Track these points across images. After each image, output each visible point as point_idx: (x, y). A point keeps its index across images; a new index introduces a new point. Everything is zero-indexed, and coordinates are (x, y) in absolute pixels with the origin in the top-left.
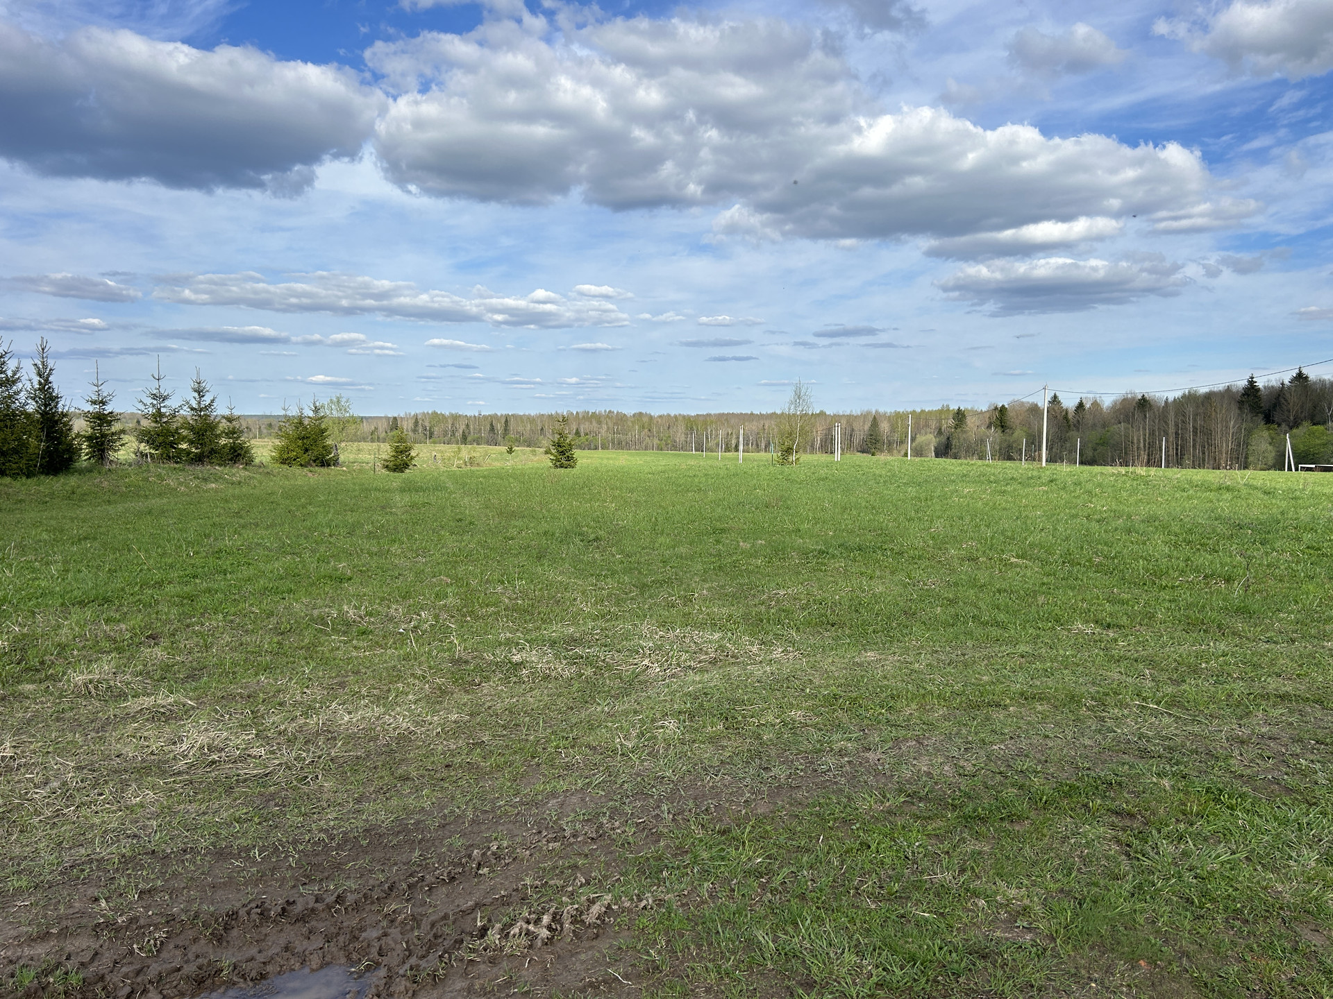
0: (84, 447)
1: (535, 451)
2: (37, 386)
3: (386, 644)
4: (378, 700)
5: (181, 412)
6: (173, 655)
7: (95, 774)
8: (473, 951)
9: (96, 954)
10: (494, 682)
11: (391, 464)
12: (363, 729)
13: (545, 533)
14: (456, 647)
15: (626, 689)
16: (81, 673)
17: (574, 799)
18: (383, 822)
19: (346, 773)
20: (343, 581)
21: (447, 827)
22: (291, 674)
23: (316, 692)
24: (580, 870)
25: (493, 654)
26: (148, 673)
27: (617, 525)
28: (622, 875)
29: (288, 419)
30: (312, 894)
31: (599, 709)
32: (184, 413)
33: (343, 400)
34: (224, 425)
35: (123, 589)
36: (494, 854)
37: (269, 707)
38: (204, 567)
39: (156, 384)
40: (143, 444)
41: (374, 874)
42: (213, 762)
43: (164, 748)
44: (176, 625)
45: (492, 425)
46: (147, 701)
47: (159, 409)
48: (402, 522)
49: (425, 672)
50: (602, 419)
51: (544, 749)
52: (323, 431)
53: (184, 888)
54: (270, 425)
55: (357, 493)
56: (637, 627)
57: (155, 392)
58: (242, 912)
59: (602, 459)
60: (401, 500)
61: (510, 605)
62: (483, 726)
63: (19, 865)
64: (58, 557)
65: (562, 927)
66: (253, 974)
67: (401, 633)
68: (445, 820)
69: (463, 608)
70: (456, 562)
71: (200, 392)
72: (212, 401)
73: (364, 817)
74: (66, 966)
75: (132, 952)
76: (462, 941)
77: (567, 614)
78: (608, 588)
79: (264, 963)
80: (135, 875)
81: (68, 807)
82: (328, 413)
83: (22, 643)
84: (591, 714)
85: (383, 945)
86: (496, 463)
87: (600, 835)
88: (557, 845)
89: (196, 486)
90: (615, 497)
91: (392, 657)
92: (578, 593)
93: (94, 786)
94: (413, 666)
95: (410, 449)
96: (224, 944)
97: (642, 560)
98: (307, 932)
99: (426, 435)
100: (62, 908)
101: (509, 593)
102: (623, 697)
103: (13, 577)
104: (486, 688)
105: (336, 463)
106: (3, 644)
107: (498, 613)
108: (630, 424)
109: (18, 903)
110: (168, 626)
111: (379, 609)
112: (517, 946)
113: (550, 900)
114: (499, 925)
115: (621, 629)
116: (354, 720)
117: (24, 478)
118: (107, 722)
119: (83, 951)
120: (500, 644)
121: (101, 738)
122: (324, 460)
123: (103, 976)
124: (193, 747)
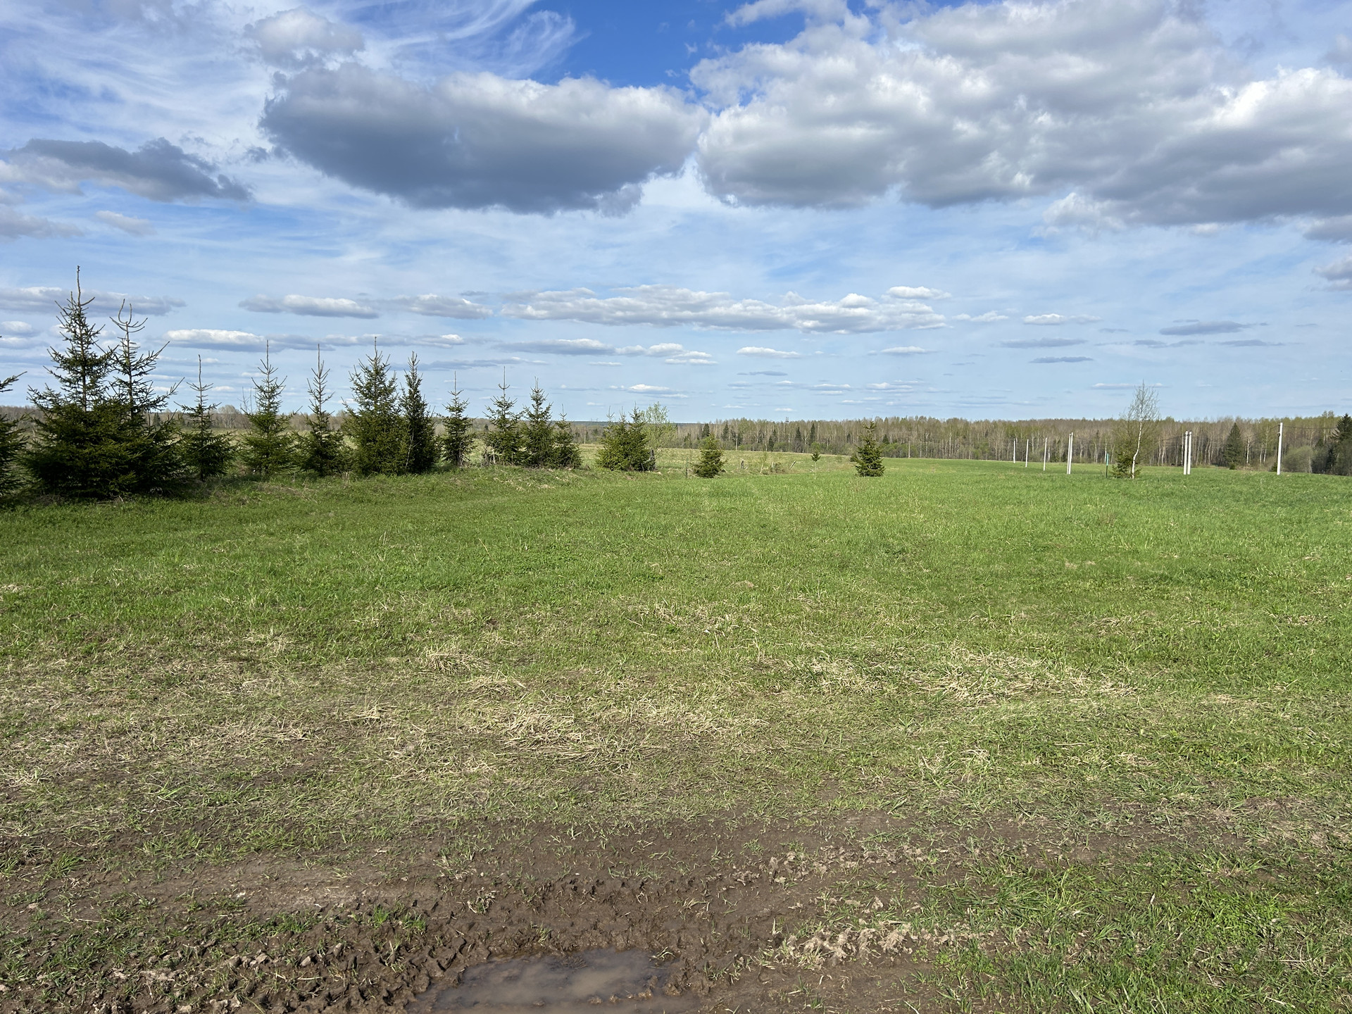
0: (443, 449)
1: (840, 458)
2: (408, 395)
3: (692, 643)
4: (684, 697)
5: (522, 418)
6: (508, 640)
7: (442, 742)
8: (766, 958)
9: (437, 905)
10: (794, 690)
11: (701, 470)
12: (670, 724)
13: (849, 543)
14: (757, 652)
15: (931, 711)
16: (435, 649)
17: (874, 820)
18: (685, 817)
19: (653, 765)
20: (656, 580)
21: (746, 830)
22: (608, 665)
23: (628, 684)
24: (878, 893)
25: (794, 662)
26: (487, 654)
27: (926, 537)
28: (922, 905)
29: (612, 425)
30: (619, 878)
31: (902, 728)
32: (524, 419)
33: (661, 408)
34: (557, 430)
35: (470, 577)
36: (790, 863)
37: (587, 695)
38: (537, 560)
39: (502, 393)
40: (490, 447)
41: (676, 867)
42: (538, 742)
43: (498, 724)
44: (512, 612)
45: (798, 431)
46: (484, 680)
47: (504, 416)
48: (710, 525)
49: (728, 673)
50: (913, 426)
51: (843, 764)
52: (642, 437)
53: (510, 855)
54: (596, 431)
55: (670, 497)
56: (945, 647)
57: (501, 400)
58: (558, 886)
59: (911, 467)
60: (709, 505)
61: (811, 615)
62: (783, 733)
63: (379, 816)
64: (419, 546)
65: (857, 948)
66: (566, 945)
67: (706, 634)
68: (744, 823)
69: (765, 613)
70: (759, 567)
71: (538, 400)
72: (548, 409)
73: (668, 810)
74: (412, 912)
75: (465, 907)
76: (757, 947)
77: (870, 627)
78: (914, 604)
79: (575, 936)
80: (471, 838)
81: (420, 769)
82: (647, 420)
83: (389, 620)
84: (892, 734)
85: (682, 939)
86: (801, 470)
87: (901, 859)
88: (854, 864)
89: (532, 486)
90: (924, 508)
91: (697, 655)
92: (881, 606)
93: (441, 753)
94: (716, 666)
95: (720, 455)
96: (543, 913)
97: (952, 576)
98: (614, 914)
99: (735, 441)
100: (411, 859)
101: (810, 602)
102: (928, 719)
103: (385, 562)
104: (786, 696)
105: (652, 468)
106: (375, 620)
107: (799, 621)
108: (943, 430)
109: (377, 850)
110: (505, 613)
111: (687, 609)
112: (811, 961)
113: (847, 920)
114: (793, 937)
115: (927, 647)
116: (662, 715)
117: (396, 475)
118: (453, 696)
119: (426, 900)
120: (801, 652)
121: (447, 710)
122: (642, 465)
123: (442, 925)
124: (521, 725)
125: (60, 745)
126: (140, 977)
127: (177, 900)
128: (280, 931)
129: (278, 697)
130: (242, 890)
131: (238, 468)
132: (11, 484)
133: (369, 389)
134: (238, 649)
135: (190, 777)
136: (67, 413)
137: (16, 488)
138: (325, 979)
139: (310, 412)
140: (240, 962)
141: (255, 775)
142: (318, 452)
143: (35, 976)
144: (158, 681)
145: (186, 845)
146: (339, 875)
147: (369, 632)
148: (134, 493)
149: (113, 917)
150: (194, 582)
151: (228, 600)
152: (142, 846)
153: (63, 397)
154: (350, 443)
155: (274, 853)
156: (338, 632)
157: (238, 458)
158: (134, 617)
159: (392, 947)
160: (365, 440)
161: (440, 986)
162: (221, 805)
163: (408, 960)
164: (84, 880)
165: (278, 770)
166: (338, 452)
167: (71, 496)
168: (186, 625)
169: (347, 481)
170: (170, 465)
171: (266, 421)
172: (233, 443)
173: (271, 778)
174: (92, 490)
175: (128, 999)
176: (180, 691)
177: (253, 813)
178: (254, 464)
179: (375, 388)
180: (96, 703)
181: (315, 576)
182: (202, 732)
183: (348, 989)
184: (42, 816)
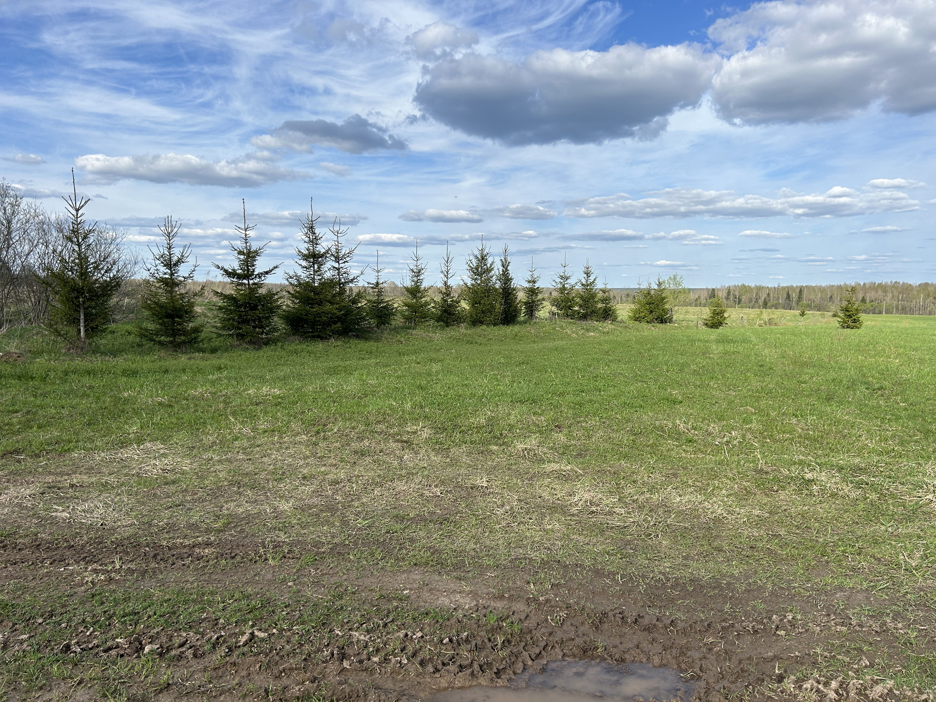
0: (523, 308)
1: (824, 314)
2: (501, 273)
3: (706, 451)
4: (700, 490)
5: (576, 287)
6: (570, 440)
7: (528, 506)
8: (770, 690)
9: (528, 616)
10: (789, 491)
11: (709, 323)
12: (690, 508)
13: (833, 380)
14: (759, 460)
15: (909, 516)
16: (521, 443)
17: (860, 596)
18: (703, 577)
19: (677, 537)
20: (676, 403)
21: (752, 592)
22: (642, 463)
23: (657, 477)
24: (865, 654)
25: (789, 470)
26: (556, 449)
27: (901, 378)
28: (904, 668)
29: (640, 290)
30: (655, 615)
31: (883, 528)
32: (578, 287)
33: (678, 277)
34: (600, 295)
35: (542, 396)
36: (789, 621)
37: (627, 483)
38: (587, 386)
39: (563, 269)
40: (554, 307)
41: (697, 612)
42: (593, 512)
43: (565, 497)
44: (572, 421)
45: (788, 294)
46: (555, 466)
47: (564, 285)
48: (718, 364)
49: (735, 475)
50: (888, 289)
51: (832, 551)
52: (663, 299)
53: (576, 589)
54: (628, 295)
55: (685, 342)
56: (921, 466)
57: (562, 274)
58: (610, 614)
59: (886, 322)
60: (716, 349)
61: (803, 435)
62: (780, 523)
63: (489, 551)
64: (509, 373)
65: (848, 693)
66: (617, 656)
67: (716, 445)
68: (750, 586)
69: (764, 432)
70: (759, 397)
71: (588, 274)
72: (595, 280)
73: (690, 571)
74: (512, 618)
75: (547, 620)
76: (763, 680)
77: (853, 447)
78: (893, 430)
79: (624, 651)
80: (549, 573)
81: (514, 523)
82: (667, 286)
83: (492, 422)
84: (875, 531)
85: (703, 665)
86: (790, 324)
87: (884, 631)
88: (844, 629)
89: (582, 334)
90: (899, 354)
91: (710, 461)
92: (863, 431)
93: (527, 513)
94: (726, 469)
95: (724, 311)
96: (600, 631)
97: (927, 410)
98: (651, 640)
99: (735, 301)
100: (511, 582)
101: (802, 424)
102: (907, 522)
103: (488, 383)
104: (782, 495)
105: (671, 321)
106: (483, 421)
107: (792, 439)
108: (915, 293)
109: (489, 574)
110: (567, 421)
111: (701, 426)
112: (809, 698)
113: (838, 671)
114: (793, 677)
115: (905, 466)
116: (684, 501)
117: (492, 326)
118: (534, 475)
119: (521, 612)
120: (795, 463)
121: (531, 484)
122: (663, 320)
123: (531, 630)
124: (581, 500)
125: (303, 487)
126: (350, 636)
127: (370, 590)
128: (430, 619)
129: (425, 467)
130: (407, 589)
131: (398, 321)
132: (275, 330)
133: (477, 269)
134: (401, 435)
135: (375, 513)
136: (305, 287)
137: (277, 332)
138: (457, 654)
139: (440, 285)
140: (406, 635)
141: (412, 516)
142: (445, 311)
143: (292, 627)
144: (356, 452)
145: (374, 556)
146: (465, 587)
147: (479, 428)
148: (340, 335)
149: (334, 596)
150: (375, 392)
151: (394, 404)
152: (349, 554)
153: (302, 277)
154: (465, 305)
155: (425, 568)
156: (460, 427)
157: (399, 315)
158: (343, 412)
159: (500, 640)
160: (474, 303)
161: (531, 671)
162: (393, 533)
163: (509, 650)
164: (318, 571)
165: (426, 514)
166: (458, 311)
167: (306, 337)
168: (372, 418)
169: (463, 329)
170: (360, 319)
171: (415, 291)
172: (396, 305)
173: (421, 519)
174: (317, 334)
175: (343, 648)
176: (368, 459)
177: (412, 540)
178: (408, 319)
179: (481, 268)
180: (323, 463)
181: (445, 391)
182: (381, 486)
183: (472, 663)
184: (295, 530)
